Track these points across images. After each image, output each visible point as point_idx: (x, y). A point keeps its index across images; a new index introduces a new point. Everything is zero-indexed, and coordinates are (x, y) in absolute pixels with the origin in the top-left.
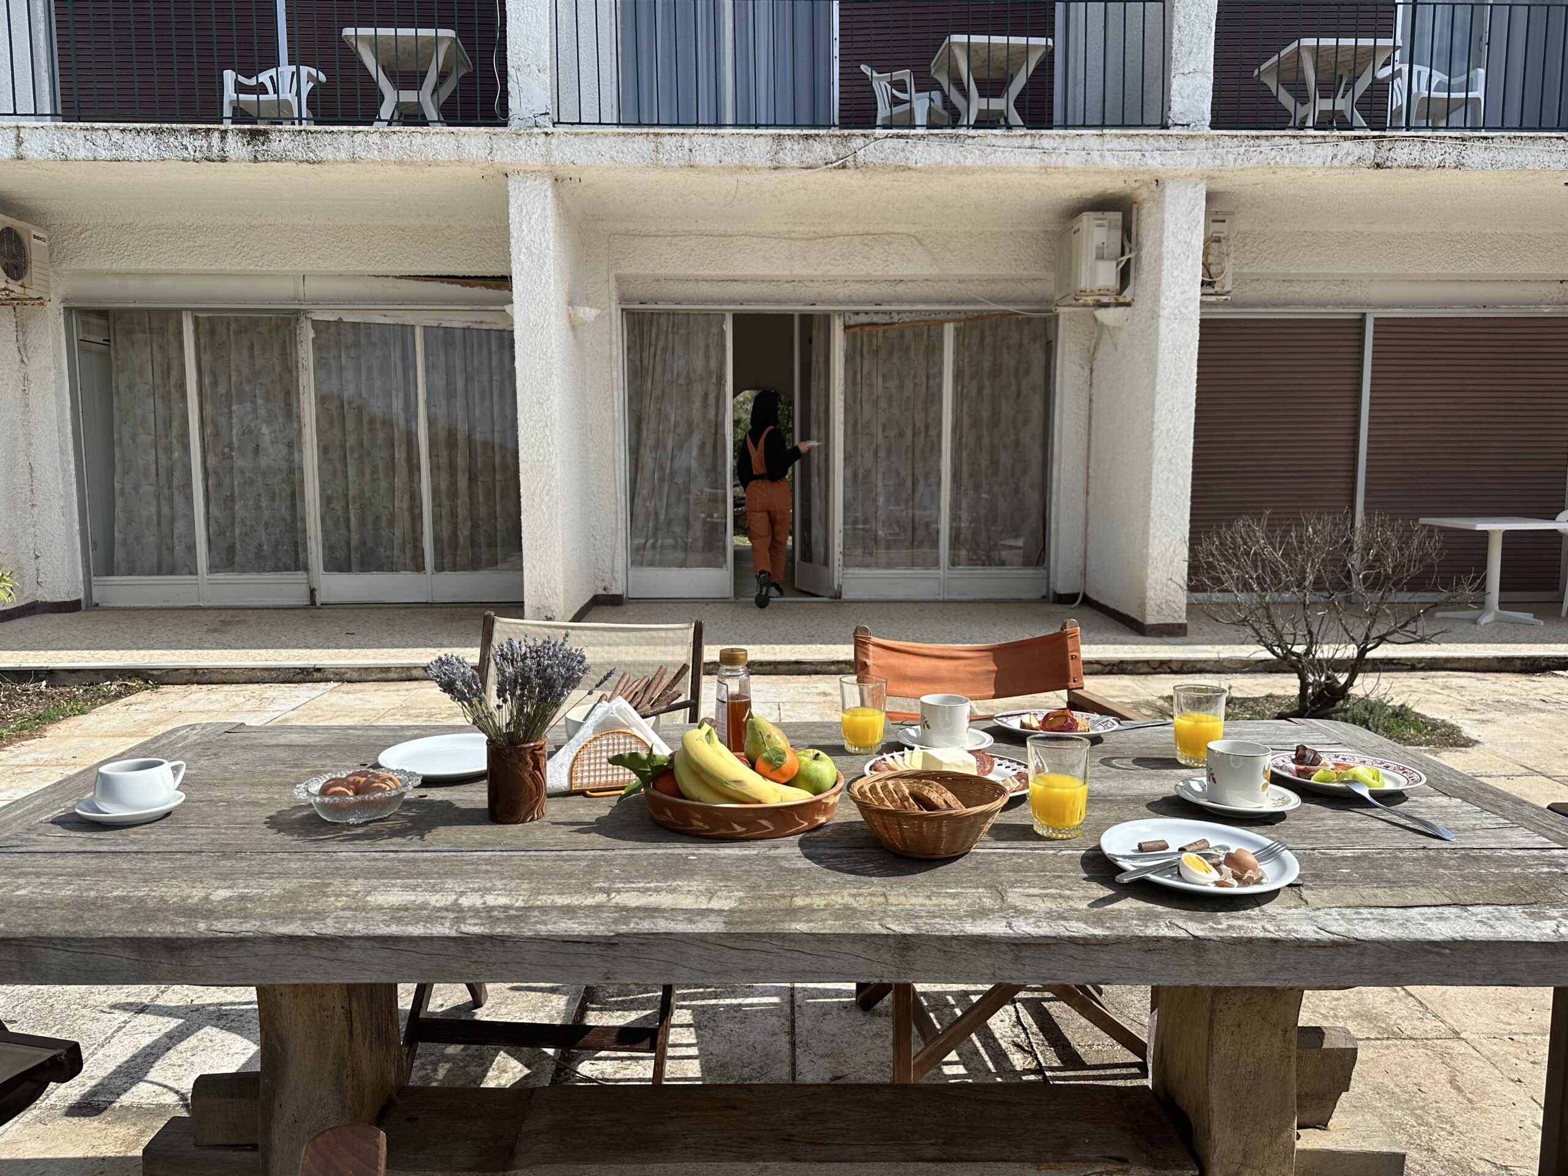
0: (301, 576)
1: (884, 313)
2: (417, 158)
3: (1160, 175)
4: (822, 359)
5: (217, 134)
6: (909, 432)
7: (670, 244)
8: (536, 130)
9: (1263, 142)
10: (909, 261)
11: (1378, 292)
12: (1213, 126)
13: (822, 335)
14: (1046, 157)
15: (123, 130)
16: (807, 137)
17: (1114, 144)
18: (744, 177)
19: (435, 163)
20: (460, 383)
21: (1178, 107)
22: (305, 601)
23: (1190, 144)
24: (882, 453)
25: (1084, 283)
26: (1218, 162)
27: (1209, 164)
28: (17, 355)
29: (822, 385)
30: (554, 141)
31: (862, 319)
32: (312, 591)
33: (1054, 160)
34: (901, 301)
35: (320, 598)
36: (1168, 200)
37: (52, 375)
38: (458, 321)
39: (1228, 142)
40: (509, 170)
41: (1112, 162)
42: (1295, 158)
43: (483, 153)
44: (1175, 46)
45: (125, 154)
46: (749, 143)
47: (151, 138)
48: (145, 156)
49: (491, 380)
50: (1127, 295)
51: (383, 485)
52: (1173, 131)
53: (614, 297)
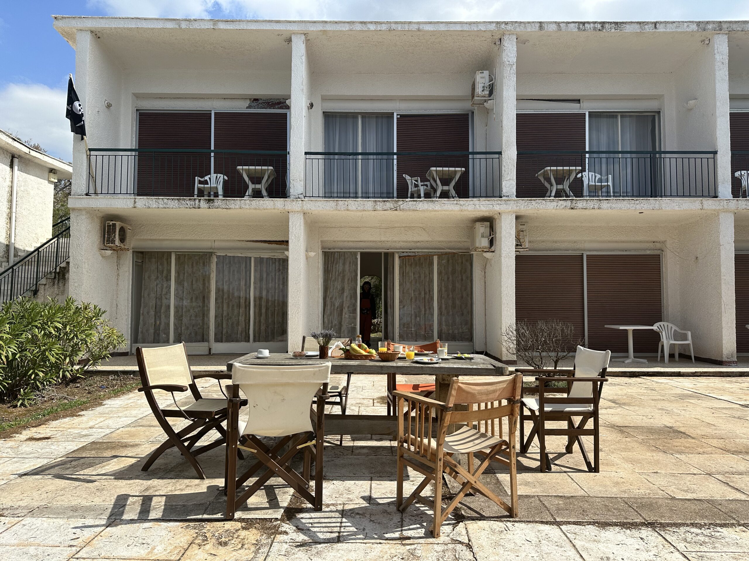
0: (206, 344)
1: (413, 252)
2: (261, 208)
3: (500, 212)
4: (391, 267)
5: (197, 200)
6: (423, 293)
7: (339, 230)
8: (299, 199)
9: (533, 201)
10: (421, 236)
11: (588, 246)
12: (517, 197)
13: (392, 259)
14: (461, 207)
15: (168, 199)
16: (384, 201)
17: (484, 203)
18: (364, 213)
19: (267, 209)
20: (265, 276)
21: (505, 191)
22: (207, 353)
23: (509, 202)
24: (413, 300)
25: (477, 245)
26: (518, 208)
27: (515, 208)
28: (116, 267)
29: (392, 276)
30: (304, 202)
31: (405, 254)
32: (210, 349)
33: (464, 208)
34: (418, 248)
35: (213, 352)
36: (503, 220)
37: (127, 274)
38: (265, 255)
39: (521, 201)
40: (290, 211)
41: (483, 208)
42: (544, 206)
43: (282, 206)
44: (503, 172)
45: (168, 206)
46: (366, 203)
47: (176, 201)
48: (174, 207)
49: (275, 275)
50: (493, 249)
51: (236, 312)
52: (504, 198)
53: (320, 247)
